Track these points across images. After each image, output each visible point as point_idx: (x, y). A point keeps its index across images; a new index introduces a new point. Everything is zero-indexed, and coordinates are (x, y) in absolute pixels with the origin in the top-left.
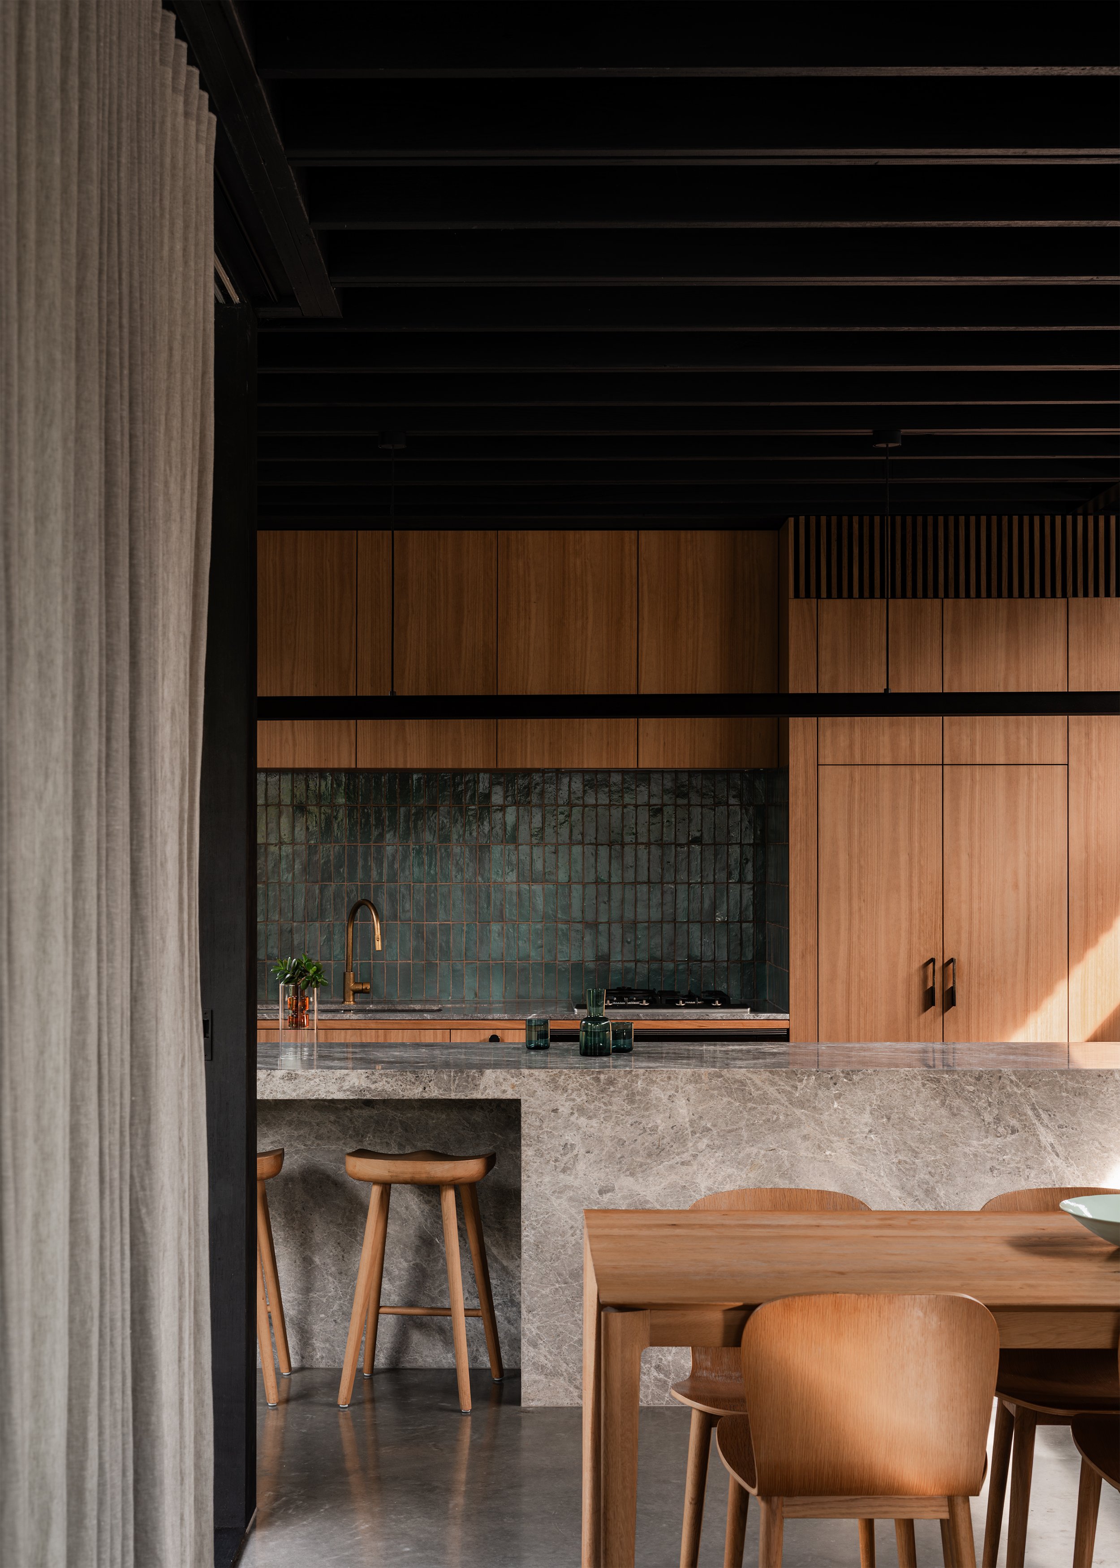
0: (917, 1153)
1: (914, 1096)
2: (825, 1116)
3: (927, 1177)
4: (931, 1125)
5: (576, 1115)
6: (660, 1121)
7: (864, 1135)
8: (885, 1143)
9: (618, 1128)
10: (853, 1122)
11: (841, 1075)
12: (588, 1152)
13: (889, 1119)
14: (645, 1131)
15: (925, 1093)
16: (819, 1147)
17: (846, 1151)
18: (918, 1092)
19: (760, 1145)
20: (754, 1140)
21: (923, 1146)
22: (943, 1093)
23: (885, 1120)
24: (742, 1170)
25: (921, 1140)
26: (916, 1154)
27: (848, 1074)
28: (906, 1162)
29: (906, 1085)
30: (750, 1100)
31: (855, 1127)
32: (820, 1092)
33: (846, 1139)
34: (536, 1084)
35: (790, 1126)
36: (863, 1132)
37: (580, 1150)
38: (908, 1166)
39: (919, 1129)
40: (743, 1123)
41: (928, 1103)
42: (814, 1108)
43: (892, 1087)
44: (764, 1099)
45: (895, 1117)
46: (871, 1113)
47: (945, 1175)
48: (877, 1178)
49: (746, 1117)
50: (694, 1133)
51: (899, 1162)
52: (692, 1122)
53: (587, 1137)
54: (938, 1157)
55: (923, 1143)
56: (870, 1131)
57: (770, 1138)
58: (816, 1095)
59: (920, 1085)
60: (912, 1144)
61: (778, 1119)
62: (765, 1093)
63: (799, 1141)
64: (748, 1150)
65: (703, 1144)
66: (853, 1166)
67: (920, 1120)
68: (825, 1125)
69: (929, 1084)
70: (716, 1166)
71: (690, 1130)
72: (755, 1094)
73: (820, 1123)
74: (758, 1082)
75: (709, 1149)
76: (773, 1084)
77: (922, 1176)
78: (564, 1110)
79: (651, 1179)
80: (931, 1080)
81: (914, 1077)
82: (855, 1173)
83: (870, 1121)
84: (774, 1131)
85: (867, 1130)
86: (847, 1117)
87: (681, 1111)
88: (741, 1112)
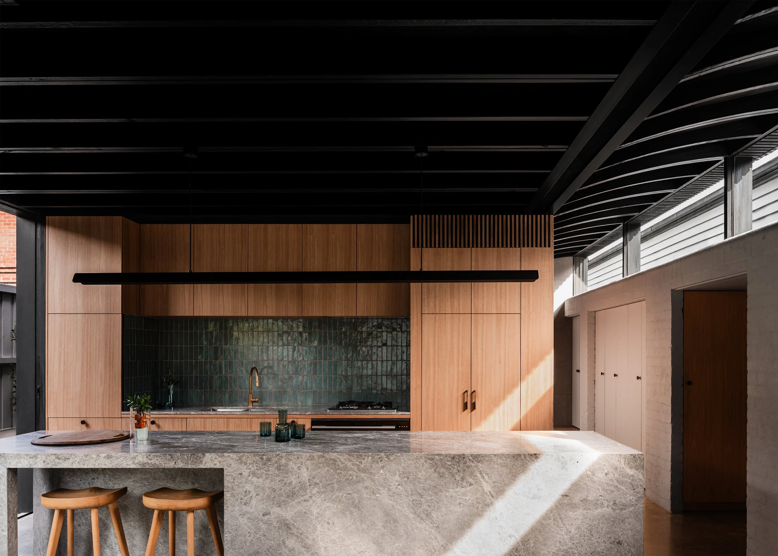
0: (422, 495)
1: (421, 467)
2: (376, 477)
3: (427, 507)
4: (429, 482)
5: (251, 476)
6: (293, 480)
7: (396, 487)
8: (406, 491)
9: (273, 483)
10: (390, 480)
11: (384, 456)
12: (257, 495)
13: (408, 478)
14: (286, 485)
15: (427, 465)
16: (373, 493)
17: (387, 495)
18: (423, 465)
19: (343, 492)
20: (340, 489)
21: (424, 492)
22: (436, 466)
23: (406, 479)
24: (334, 504)
25: (424, 489)
26: (421, 496)
27: (388, 456)
28: (416, 500)
29: (417, 461)
30: (338, 469)
31: (391, 482)
32: (373, 465)
33: (386, 489)
34: (231, 461)
35: (359, 482)
36: (395, 485)
37: (253, 494)
38: (417, 502)
39: (423, 484)
40: (335, 481)
41: (428, 470)
42: (371, 473)
43: (409, 462)
44: (346, 468)
45: (411, 477)
46: (399, 476)
47: (436, 507)
48: (402, 508)
49: (337, 477)
50: (310, 485)
51: (413, 500)
52: (309, 480)
53: (256, 487)
54: (433, 498)
55: (425, 490)
56: (399, 485)
57: (348, 488)
58: (372, 466)
59: (424, 462)
60: (420, 491)
61: (352, 478)
62: (346, 465)
63: (363, 490)
64: (337, 494)
65: (315, 491)
66: (390, 502)
67: (424, 479)
68: (376, 482)
69: (428, 461)
70: (321, 502)
71: (308, 484)
72: (341, 466)
73: (373, 481)
74: (342, 460)
75: (318, 494)
76: (350, 461)
77: (425, 507)
78: (245, 474)
79: (289, 508)
80: (430, 459)
81: (421, 457)
82: (391, 505)
83: (399, 479)
84: (351, 485)
85: (397, 484)
86: (387, 477)
87: (304, 474)
88: (334, 475)
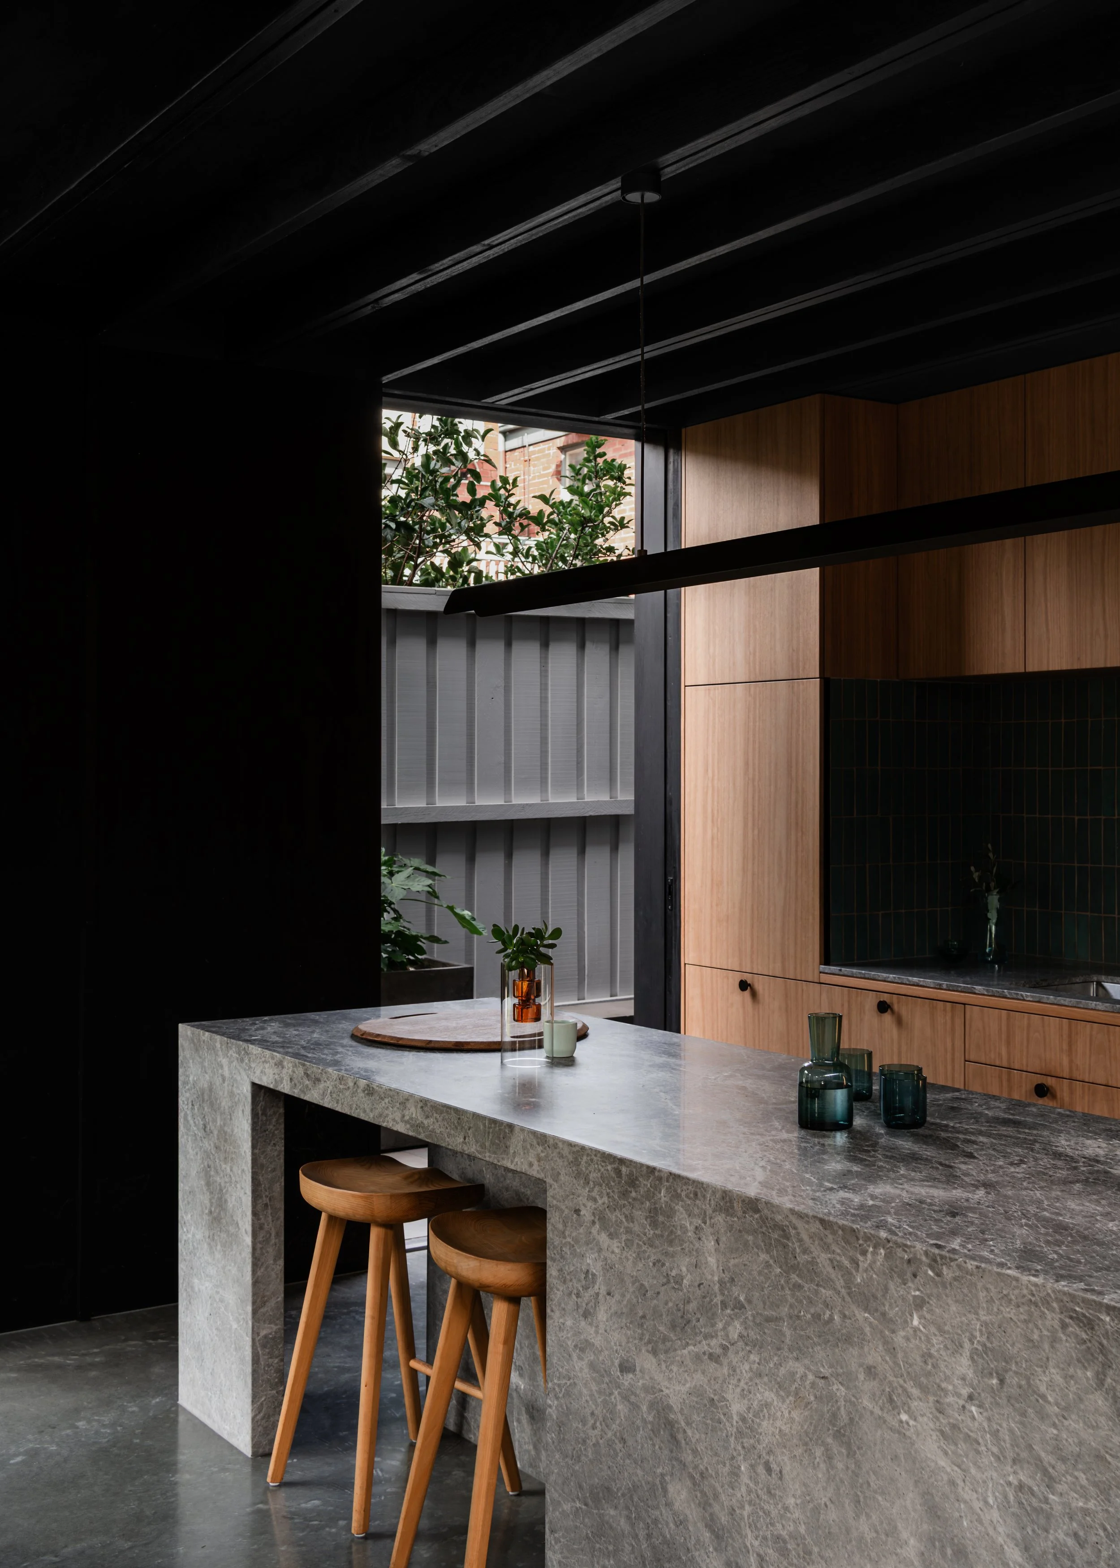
0: (1051, 1478)
1: (1046, 1346)
2: (899, 1338)
3: (1070, 1542)
4: (1074, 1423)
5: (597, 1226)
6: (683, 1266)
7: (961, 1402)
8: (995, 1434)
9: (640, 1265)
10: (942, 1365)
11: (924, 1258)
12: (609, 1294)
13: (1002, 1381)
14: (668, 1282)
15: (1067, 1345)
16: (891, 1400)
17: (931, 1425)
18: (1054, 1340)
19: (807, 1362)
20: (799, 1349)
21: (1061, 1467)
22: (1101, 1358)
23: (995, 1381)
24: (784, 1401)
25: (1057, 1450)
26: (1050, 1482)
27: (935, 1261)
28: (1033, 1493)
29: (1030, 1314)
30: (794, 1268)
31: (947, 1379)
32: (892, 1286)
33: (931, 1399)
34: (560, 1162)
35: (848, 1340)
36: (959, 1395)
37: (600, 1287)
38: (1035, 1502)
39: (1054, 1425)
40: (785, 1310)
41: (1071, 1370)
42: (884, 1314)
43: (1009, 1312)
44: (811, 1271)
45: (1012, 1379)
46: (972, 1358)
47: (1105, 1554)
48: (981, 1504)
49: (790, 1300)
50: (724, 1305)
51: (1021, 1487)
52: (721, 1282)
53: (608, 1267)
54: (1091, 1505)
55: (1064, 1460)
56: (971, 1398)
57: (820, 1353)
58: (886, 1289)
59: (1056, 1324)
60: (1043, 1454)
61: (831, 1319)
62: (813, 1262)
63: (861, 1377)
64: (791, 1364)
65: (736, 1329)
66: (943, 1462)
67: (1057, 1404)
68: (900, 1355)
69: (1073, 1328)
70: (751, 1379)
71: (718, 1299)
72: (802, 1258)
73: (892, 1351)
74: (805, 1236)
75: (741, 1344)
76: (826, 1248)
77: (1061, 1536)
78: (586, 1214)
79: (675, 1368)
80: (1077, 1318)
81: (1046, 1302)
82: (945, 1478)
83: (970, 1374)
84: (827, 1342)
85: (965, 1392)
86: (933, 1351)
87: (709, 1259)
88: (783, 1288)
